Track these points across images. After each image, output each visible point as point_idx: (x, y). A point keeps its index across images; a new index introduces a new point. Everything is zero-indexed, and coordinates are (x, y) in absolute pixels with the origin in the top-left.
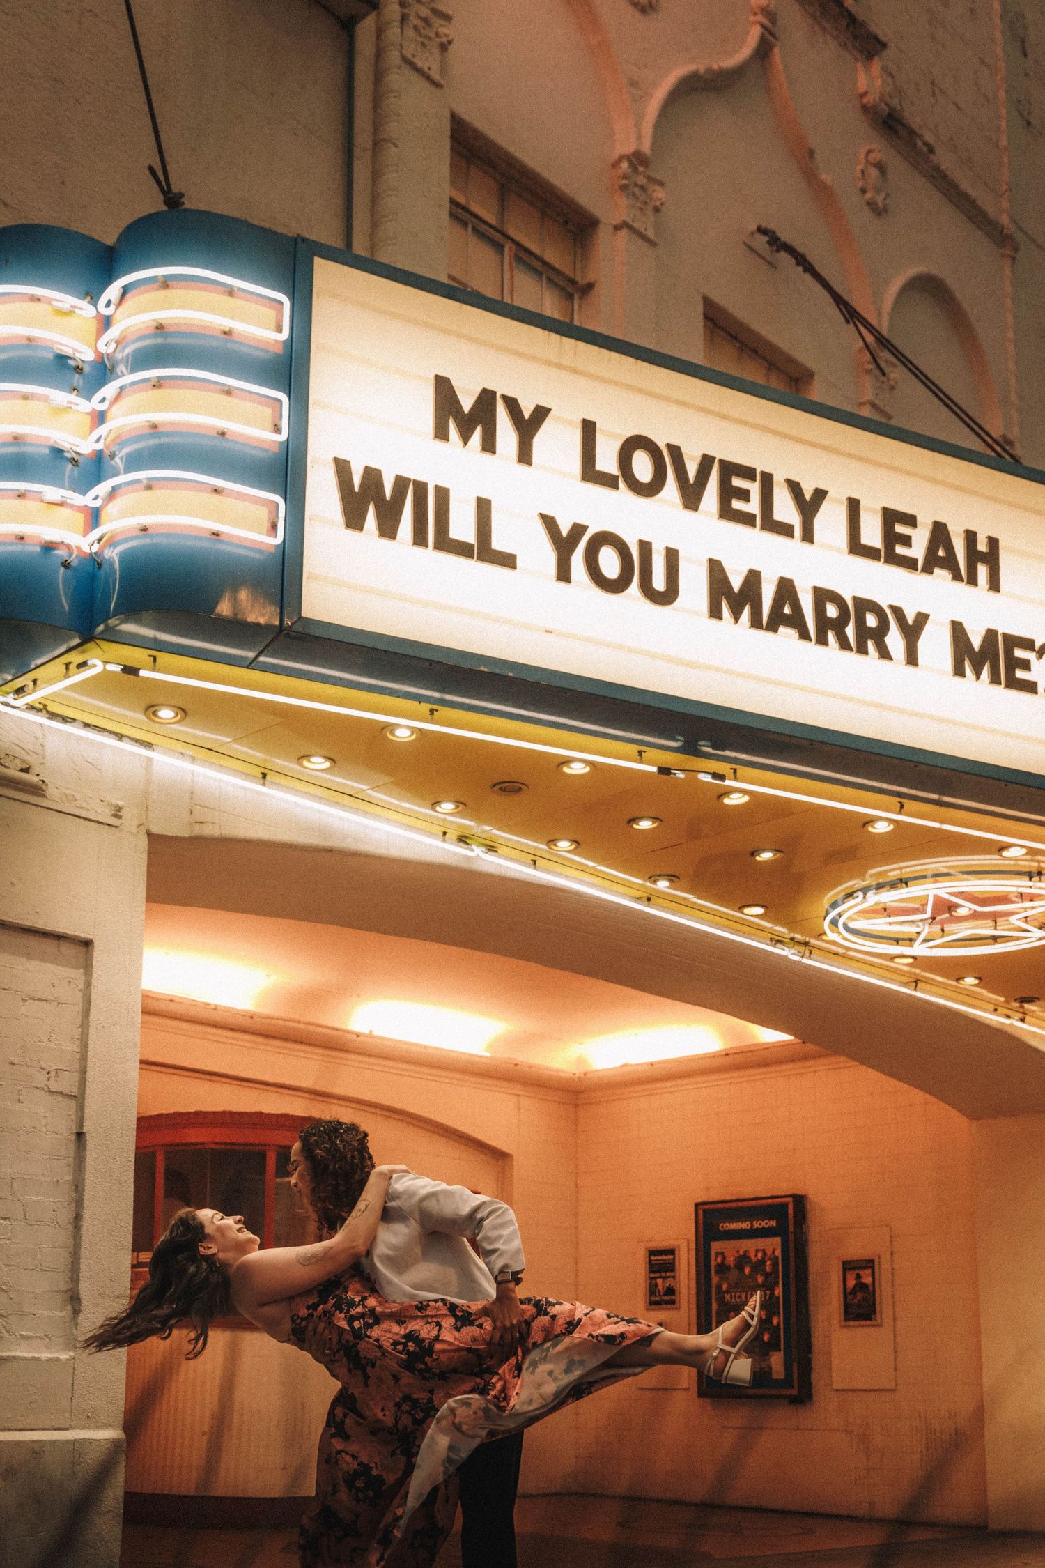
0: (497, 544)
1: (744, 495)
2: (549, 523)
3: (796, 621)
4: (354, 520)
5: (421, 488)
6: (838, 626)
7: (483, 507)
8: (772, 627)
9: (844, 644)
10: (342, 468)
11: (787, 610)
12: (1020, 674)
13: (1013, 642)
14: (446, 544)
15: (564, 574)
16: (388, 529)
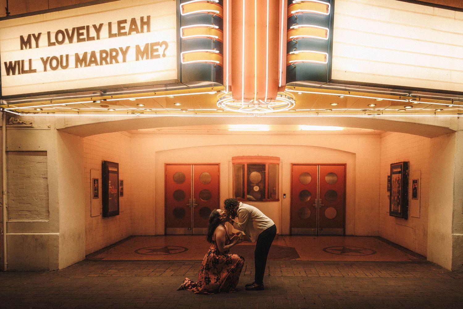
0: (33, 68)
1: (82, 34)
2: (42, 59)
3: (95, 62)
4: (8, 74)
5: (19, 62)
6: (105, 59)
7: (30, 61)
8: (89, 65)
9: (107, 63)
10: (6, 63)
11: (93, 59)
12: (155, 54)
13: (153, 45)
14: (24, 72)
15: (45, 70)
16: (14, 74)
